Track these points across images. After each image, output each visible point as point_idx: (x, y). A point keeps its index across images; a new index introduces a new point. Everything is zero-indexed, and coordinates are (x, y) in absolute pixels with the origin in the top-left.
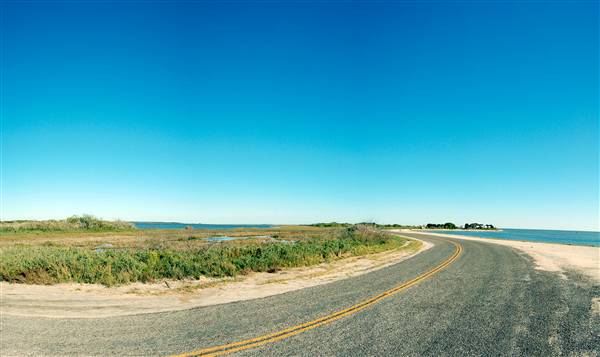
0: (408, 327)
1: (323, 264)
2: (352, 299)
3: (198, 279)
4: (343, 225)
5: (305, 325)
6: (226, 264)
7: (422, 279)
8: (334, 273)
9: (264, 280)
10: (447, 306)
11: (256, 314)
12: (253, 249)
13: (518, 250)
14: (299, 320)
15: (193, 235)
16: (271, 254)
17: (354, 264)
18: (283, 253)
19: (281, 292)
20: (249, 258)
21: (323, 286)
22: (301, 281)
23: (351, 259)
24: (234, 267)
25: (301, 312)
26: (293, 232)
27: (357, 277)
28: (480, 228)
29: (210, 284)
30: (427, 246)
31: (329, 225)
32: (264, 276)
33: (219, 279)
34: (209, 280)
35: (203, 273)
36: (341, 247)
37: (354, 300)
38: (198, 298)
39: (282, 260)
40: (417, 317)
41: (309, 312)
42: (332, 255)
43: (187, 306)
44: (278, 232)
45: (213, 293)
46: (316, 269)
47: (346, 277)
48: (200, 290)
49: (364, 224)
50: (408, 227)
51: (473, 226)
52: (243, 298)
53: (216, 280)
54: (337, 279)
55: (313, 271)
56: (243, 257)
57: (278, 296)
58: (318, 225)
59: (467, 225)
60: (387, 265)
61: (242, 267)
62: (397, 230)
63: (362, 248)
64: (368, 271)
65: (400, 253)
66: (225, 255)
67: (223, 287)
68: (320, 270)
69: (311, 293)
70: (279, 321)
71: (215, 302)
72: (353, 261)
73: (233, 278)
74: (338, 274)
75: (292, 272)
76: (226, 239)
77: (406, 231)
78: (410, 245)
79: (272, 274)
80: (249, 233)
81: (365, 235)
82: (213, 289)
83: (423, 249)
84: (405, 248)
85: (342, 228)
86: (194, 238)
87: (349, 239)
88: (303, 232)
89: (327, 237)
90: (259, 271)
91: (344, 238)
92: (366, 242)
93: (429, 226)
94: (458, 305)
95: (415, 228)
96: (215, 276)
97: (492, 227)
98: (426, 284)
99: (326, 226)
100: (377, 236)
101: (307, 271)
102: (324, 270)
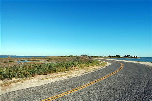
0: (101, 97)
1: (66, 71)
2: (77, 85)
3: (11, 79)
4: (75, 56)
5: (58, 96)
6: (25, 72)
7: (106, 77)
8: (70, 75)
9: (42, 78)
10: (117, 89)
11: (37, 93)
12: (38, 65)
13: (149, 66)
14: (55, 94)
15: (11, 60)
16: (45, 68)
17: (79, 71)
18: (50, 67)
19: (49, 83)
20: (36, 69)
21: (66, 80)
22: (57, 78)
23: (77, 69)
24: (29, 73)
25: (56, 90)
26: (55, 59)
27: (80, 76)
28: (131, 57)
29: (17, 81)
30: (109, 64)
31: (70, 56)
32: (42, 76)
33: (22, 79)
34: (17, 79)
35: (14, 76)
36: (74, 64)
37: (78, 85)
38: (11, 88)
39: (49, 70)
40: (104, 93)
41: (60, 90)
42: (70, 68)
43: (5, 92)
44: (49, 59)
45: (19, 85)
46: (64, 73)
47: (75, 76)
48: (12, 84)
49: (83, 56)
50: (101, 57)
51: (128, 56)
52: (32, 86)
53: (20, 79)
54: (71, 77)
55: (62, 74)
56: (33, 69)
57: (47, 84)
58: (65, 56)
59: (125, 56)
60: (92, 72)
61: (33, 73)
62: (96, 58)
63: (82, 65)
64: (84, 74)
65: (97, 67)
66: (25, 68)
67: (23, 82)
68: (65, 73)
69: (61, 83)
70: (47, 95)
71: (19, 89)
72: (78, 70)
73: (28, 78)
74: (72, 75)
75: (54, 75)
76: (27, 62)
77: (100, 58)
78: (102, 63)
79: (45, 76)
80: (37, 59)
81: (83, 60)
82: (19, 83)
83: (107, 65)
84: (100, 65)
85: (74, 57)
86: (12, 62)
87: (77, 62)
88: (59, 59)
89: (68, 60)
90: (40, 74)
91: (75, 61)
92: (83, 62)
93: (109, 56)
94: (122, 89)
95: (104, 57)
96: (20, 77)
97: (136, 56)
98: (109, 79)
99: (68, 56)
100: (88, 60)
101: (60, 74)
102: (66, 74)
